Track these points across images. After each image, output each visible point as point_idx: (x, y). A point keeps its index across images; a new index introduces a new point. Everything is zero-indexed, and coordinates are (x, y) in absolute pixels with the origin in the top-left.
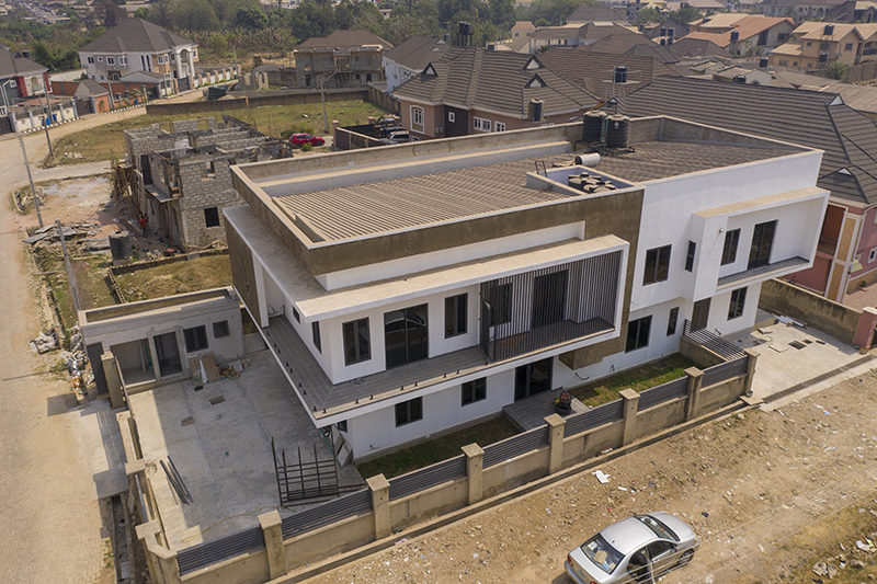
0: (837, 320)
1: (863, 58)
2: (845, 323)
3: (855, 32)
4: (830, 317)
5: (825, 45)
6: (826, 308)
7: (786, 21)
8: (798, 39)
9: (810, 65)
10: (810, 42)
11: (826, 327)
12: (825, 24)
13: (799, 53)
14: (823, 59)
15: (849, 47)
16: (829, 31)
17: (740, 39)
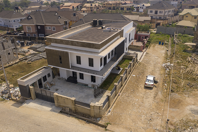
0: (137, 48)
1: (97, 10)
2: (139, 48)
3: (95, 5)
4: (136, 48)
5: (91, 8)
6: (135, 47)
7: (81, 4)
8: (85, 7)
9: (89, 12)
10: (88, 7)
11: (136, 50)
12: (90, 4)
13: (86, 10)
14: (91, 10)
15: (95, 8)
16: (91, 5)
17: (74, 7)
